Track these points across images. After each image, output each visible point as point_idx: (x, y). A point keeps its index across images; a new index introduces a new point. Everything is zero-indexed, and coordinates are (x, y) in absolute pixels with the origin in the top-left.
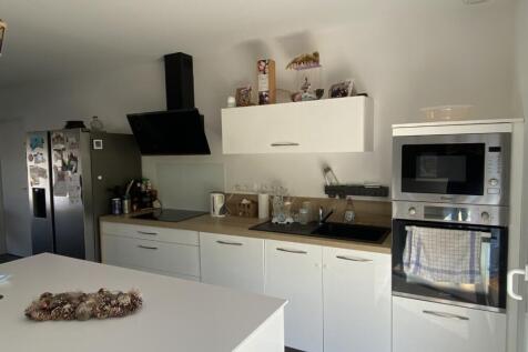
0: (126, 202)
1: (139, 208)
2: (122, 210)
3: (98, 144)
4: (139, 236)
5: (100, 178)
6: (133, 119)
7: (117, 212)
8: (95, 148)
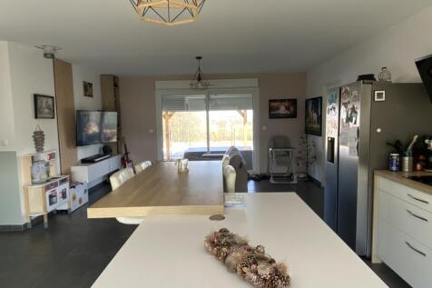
0: (407, 159)
1: (424, 168)
2: (400, 168)
3: (380, 95)
4: (408, 199)
5: (379, 130)
6: (420, 64)
7: (394, 168)
8: (376, 99)
